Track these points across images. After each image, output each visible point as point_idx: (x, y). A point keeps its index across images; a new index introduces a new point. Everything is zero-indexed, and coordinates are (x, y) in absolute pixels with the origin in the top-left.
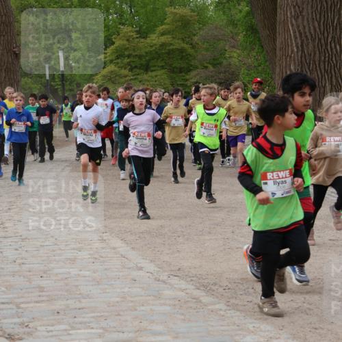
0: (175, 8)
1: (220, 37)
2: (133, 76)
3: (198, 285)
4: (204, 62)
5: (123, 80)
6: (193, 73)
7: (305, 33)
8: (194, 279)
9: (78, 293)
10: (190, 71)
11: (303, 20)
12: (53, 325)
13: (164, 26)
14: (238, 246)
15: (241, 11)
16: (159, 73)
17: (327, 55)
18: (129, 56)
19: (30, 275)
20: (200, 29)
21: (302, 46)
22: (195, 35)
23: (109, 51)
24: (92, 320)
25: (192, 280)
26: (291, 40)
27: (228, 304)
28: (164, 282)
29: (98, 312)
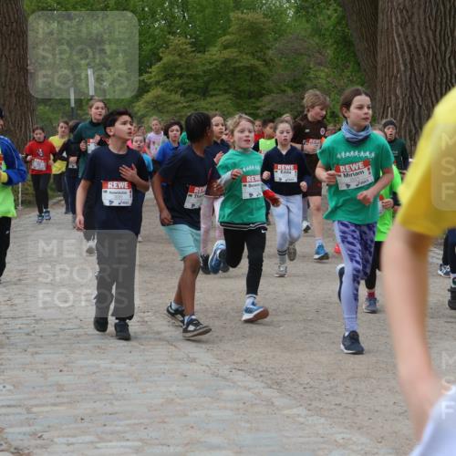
0: (242, 13)
1: (302, 51)
2: (187, 102)
3: (269, 382)
4: (282, 85)
5: (172, 108)
6: (266, 99)
7: (416, 46)
8: (265, 374)
9: (109, 392)
10: (262, 95)
11: (413, 29)
12: (74, 436)
13: (228, 37)
14: (324, 330)
15: (329, 18)
16: (221, 98)
17: (445, 75)
18: (181, 76)
19: (46, 369)
20: (276, 40)
21: (411, 63)
22: (268, 48)
23: (155, 69)
24: (128, 429)
25: (261, 376)
26: (397, 55)
27: (310, 407)
28: (224, 378)
29: (135, 418)
